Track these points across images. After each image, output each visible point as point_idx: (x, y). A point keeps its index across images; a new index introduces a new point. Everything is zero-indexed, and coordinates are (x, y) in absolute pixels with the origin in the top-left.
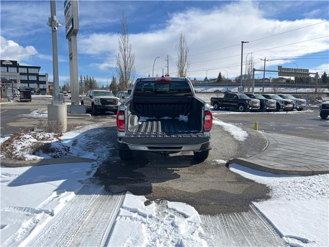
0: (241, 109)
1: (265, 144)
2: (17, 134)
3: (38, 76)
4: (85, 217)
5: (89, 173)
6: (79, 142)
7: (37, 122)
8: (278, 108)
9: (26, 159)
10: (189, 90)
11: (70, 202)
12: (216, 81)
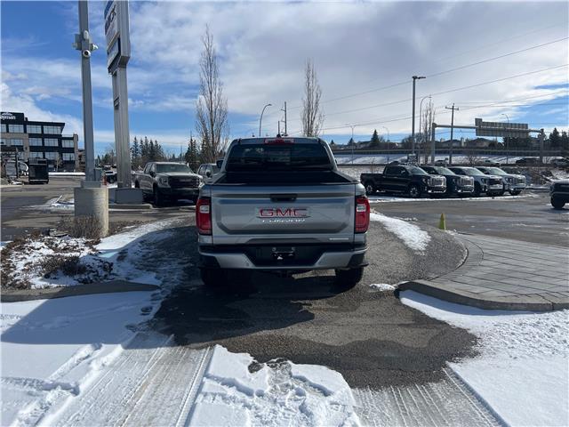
0: (414, 192)
1: (461, 254)
2: (18, 242)
3: (60, 138)
4: (137, 396)
5: (146, 311)
6: (130, 255)
8: (478, 190)
9: (33, 287)
10: (327, 160)
11: (111, 366)
12: (368, 145)
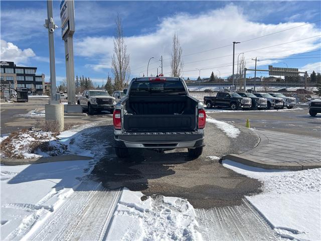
0: (233, 107)
1: (257, 140)
2: (15, 133)
3: (34, 76)
4: (84, 212)
5: (86, 170)
6: (76, 141)
7: (34, 122)
8: (269, 106)
9: (25, 158)
10: (183, 89)
11: (69, 198)
12: (209, 80)
